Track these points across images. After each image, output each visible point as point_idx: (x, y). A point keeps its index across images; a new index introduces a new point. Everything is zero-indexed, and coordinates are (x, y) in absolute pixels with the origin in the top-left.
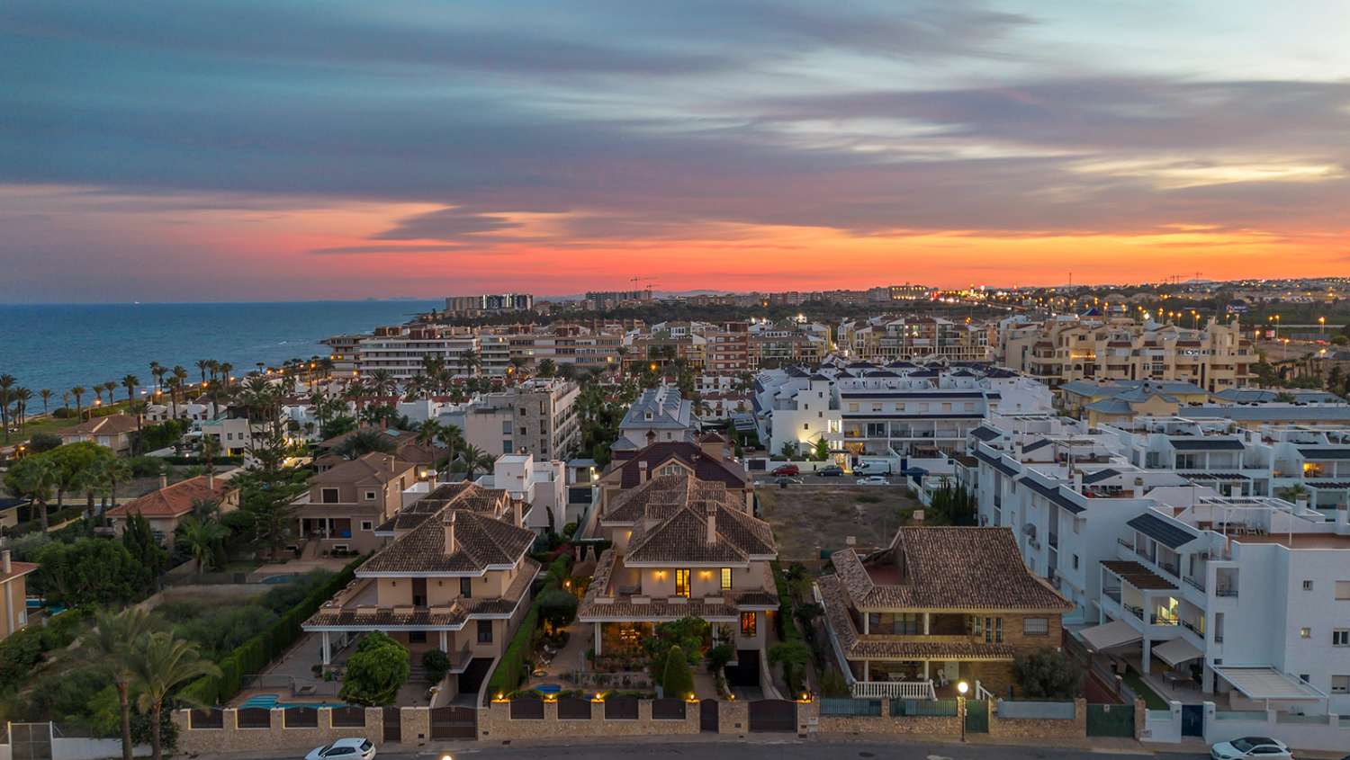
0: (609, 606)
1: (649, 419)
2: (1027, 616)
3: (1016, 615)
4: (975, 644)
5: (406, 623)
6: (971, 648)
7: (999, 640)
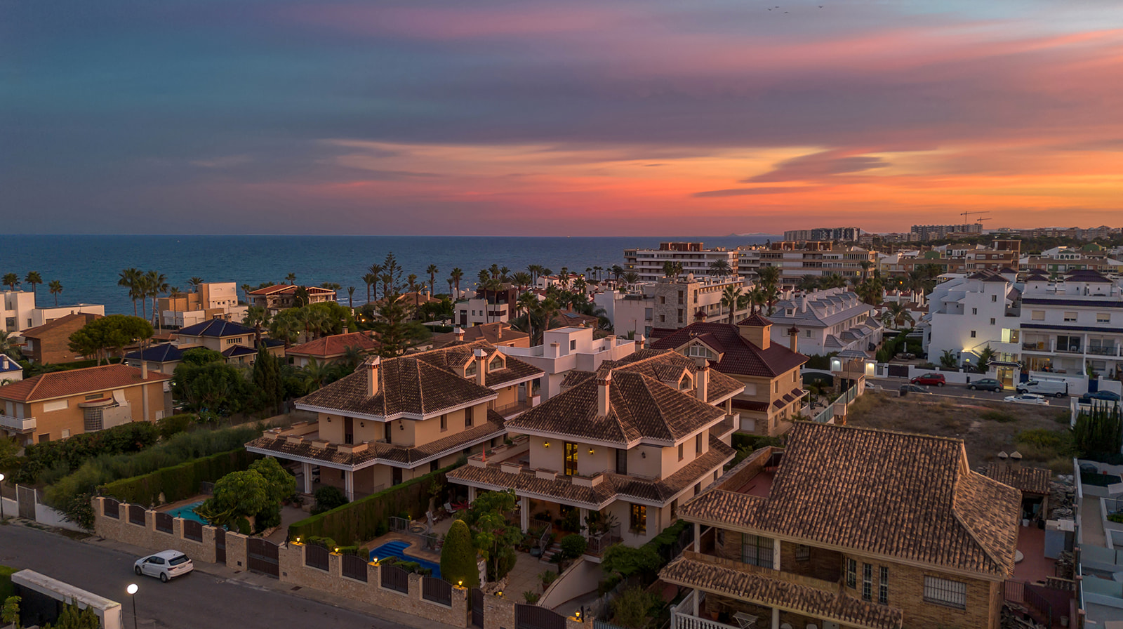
0: (480, 470)
1: (790, 316)
2: (929, 574)
3: (910, 568)
4: (844, 599)
5: (314, 457)
6: (835, 601)
7: (884, 601)
